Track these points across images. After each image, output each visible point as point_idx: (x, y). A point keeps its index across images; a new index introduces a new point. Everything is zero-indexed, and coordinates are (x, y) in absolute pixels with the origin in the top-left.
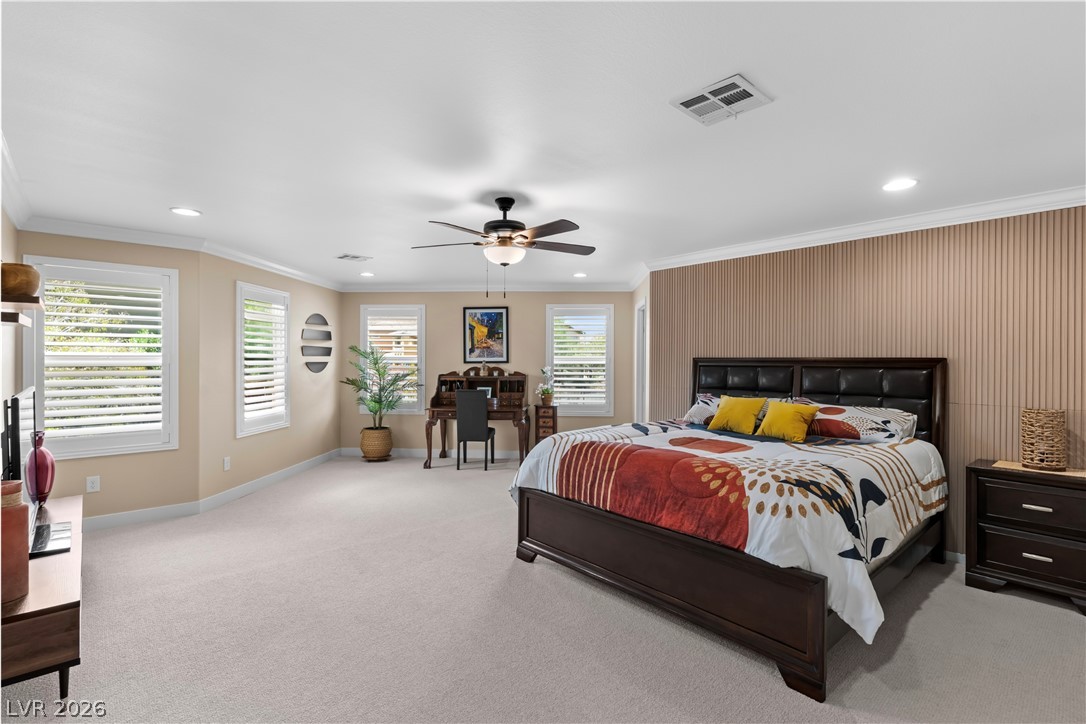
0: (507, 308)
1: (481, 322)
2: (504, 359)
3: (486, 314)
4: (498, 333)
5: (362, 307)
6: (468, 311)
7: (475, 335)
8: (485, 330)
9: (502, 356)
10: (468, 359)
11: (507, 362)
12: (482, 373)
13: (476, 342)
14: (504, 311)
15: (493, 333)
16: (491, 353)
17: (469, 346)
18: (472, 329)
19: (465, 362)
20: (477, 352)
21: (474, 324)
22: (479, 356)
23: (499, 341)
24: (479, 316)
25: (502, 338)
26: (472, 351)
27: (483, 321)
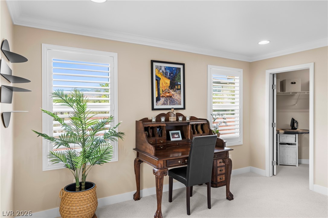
0: (183, 65)
1: (165, 74)
2: (182, 106)
3: (169, 68)
4: (178, 85)
5: (45, 46)
6: (155, 64)
7: (161, 85)
8: (168, 82)
9: (180, 104)
10: (155, 107)
11: (184, 108)
12: (172, 119)
13: (161, 92)
14: (181, 67)
15: (173, 85)
16: (173, 102)
17: (156, 95)
18: (158, 79)
19: (153, 109)
20: (162, 100)
21: (160, 76)
22: (164, 104)
23: (178, 91)
24: (163, 69)
25: (180, 89)
26: (158, 99)
27: (166, 74)
